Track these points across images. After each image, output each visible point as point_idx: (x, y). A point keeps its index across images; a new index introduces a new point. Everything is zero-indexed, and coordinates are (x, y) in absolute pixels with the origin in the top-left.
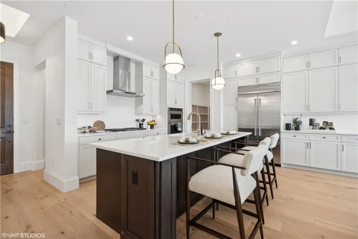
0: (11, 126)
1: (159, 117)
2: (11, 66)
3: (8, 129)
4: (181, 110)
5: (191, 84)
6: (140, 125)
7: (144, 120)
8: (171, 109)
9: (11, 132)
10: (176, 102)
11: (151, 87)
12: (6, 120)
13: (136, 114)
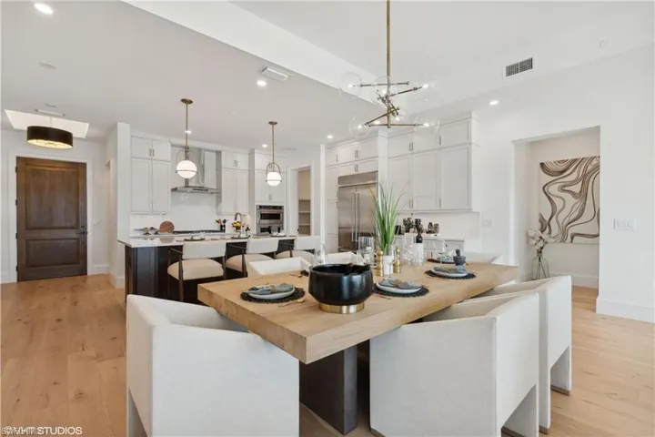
0: (85, 227)
1: (248, 216)
2: (84, 165)
3: (82, 230)
4: (281, 208)
5: (296, 173)
6: (221, 226)
7: (225, 221)
8: (261, 207)
9: (85, 233)
10: (270, 198)
11: (234, 180)
12: (81, 220)
13: (219, 213)
